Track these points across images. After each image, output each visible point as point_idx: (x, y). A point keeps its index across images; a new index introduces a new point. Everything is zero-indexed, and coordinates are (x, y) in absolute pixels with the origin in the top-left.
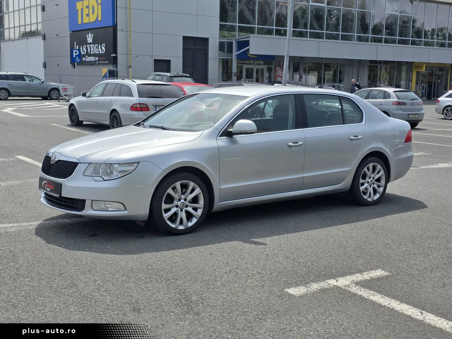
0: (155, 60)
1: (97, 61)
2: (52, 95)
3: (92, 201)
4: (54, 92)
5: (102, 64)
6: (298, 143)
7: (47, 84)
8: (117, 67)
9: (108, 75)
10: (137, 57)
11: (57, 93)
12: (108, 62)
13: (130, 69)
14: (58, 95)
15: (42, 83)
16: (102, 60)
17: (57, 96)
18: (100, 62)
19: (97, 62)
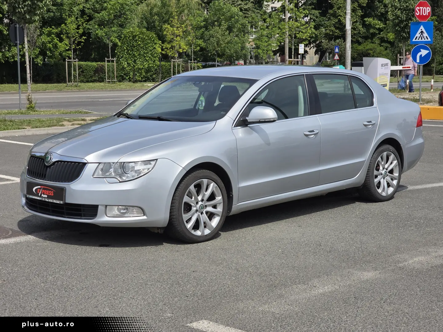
3: (106, 206)
6: (314, 132)
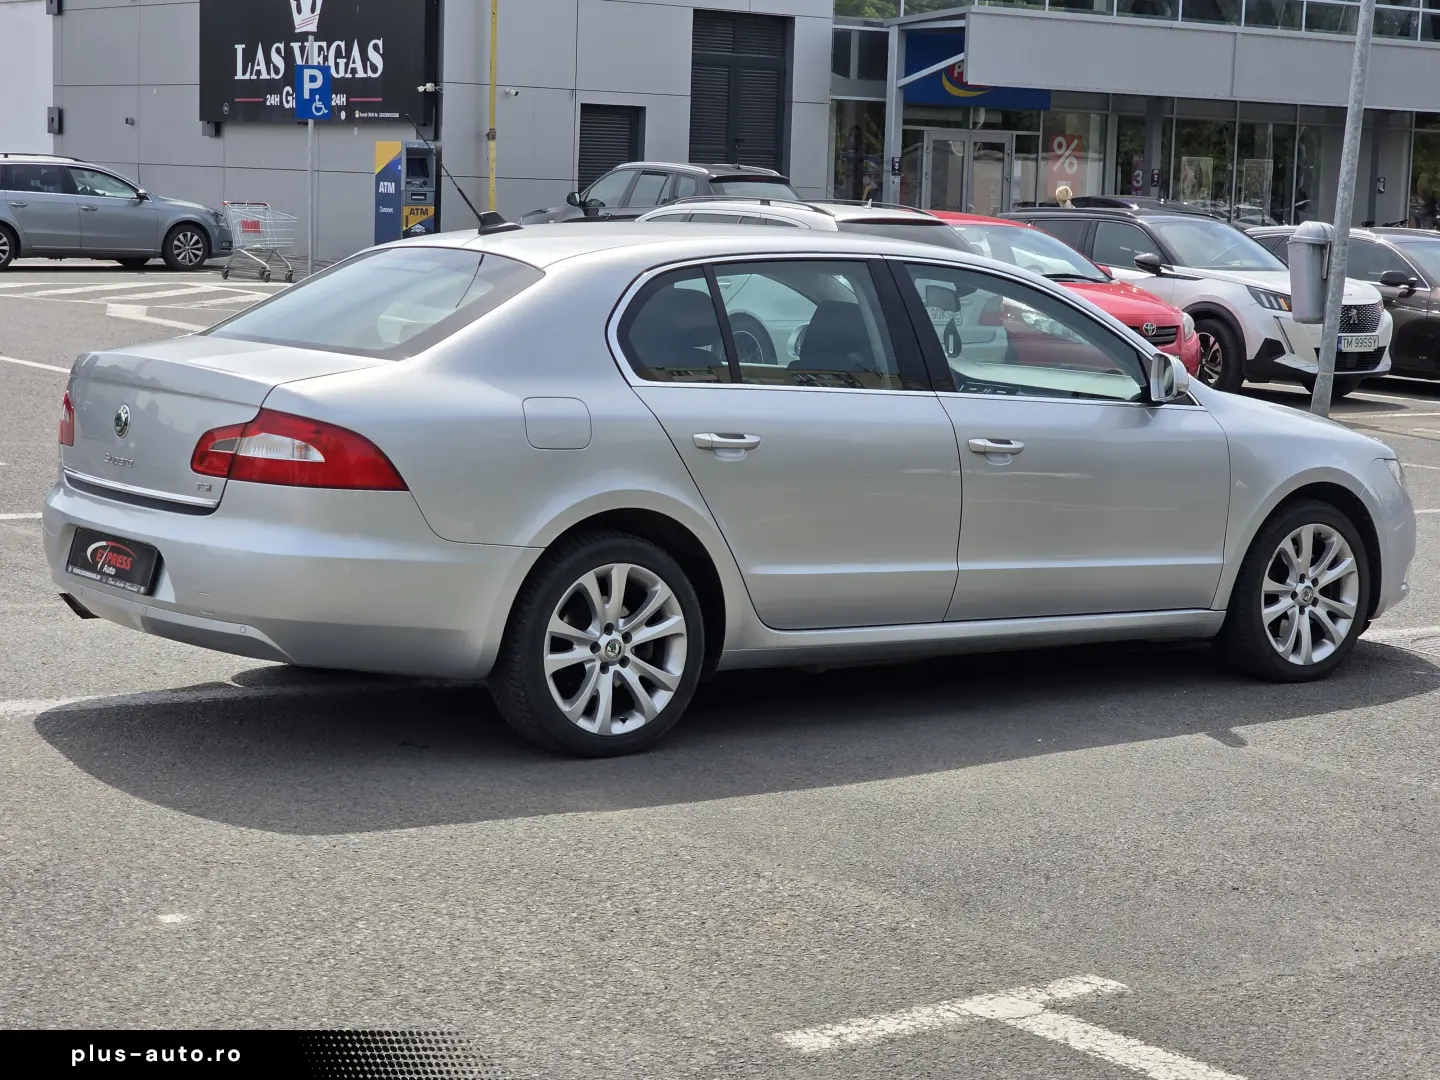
0: (587, 109)
1: (340, 108)
2: (176, 252)
4: (185, 236)
5: (365, 122)
7: (159, 205)
8: (437, 137)
9: (403, 167)
10: (517, 93)
11: (197, 242)
12: (397, 115)
13: (492, 144)
14: (198, 249)
15: (140, 202)
16: (364, 108)
17: (196, 256)
18: (357, 114)
19: (343, 115)
